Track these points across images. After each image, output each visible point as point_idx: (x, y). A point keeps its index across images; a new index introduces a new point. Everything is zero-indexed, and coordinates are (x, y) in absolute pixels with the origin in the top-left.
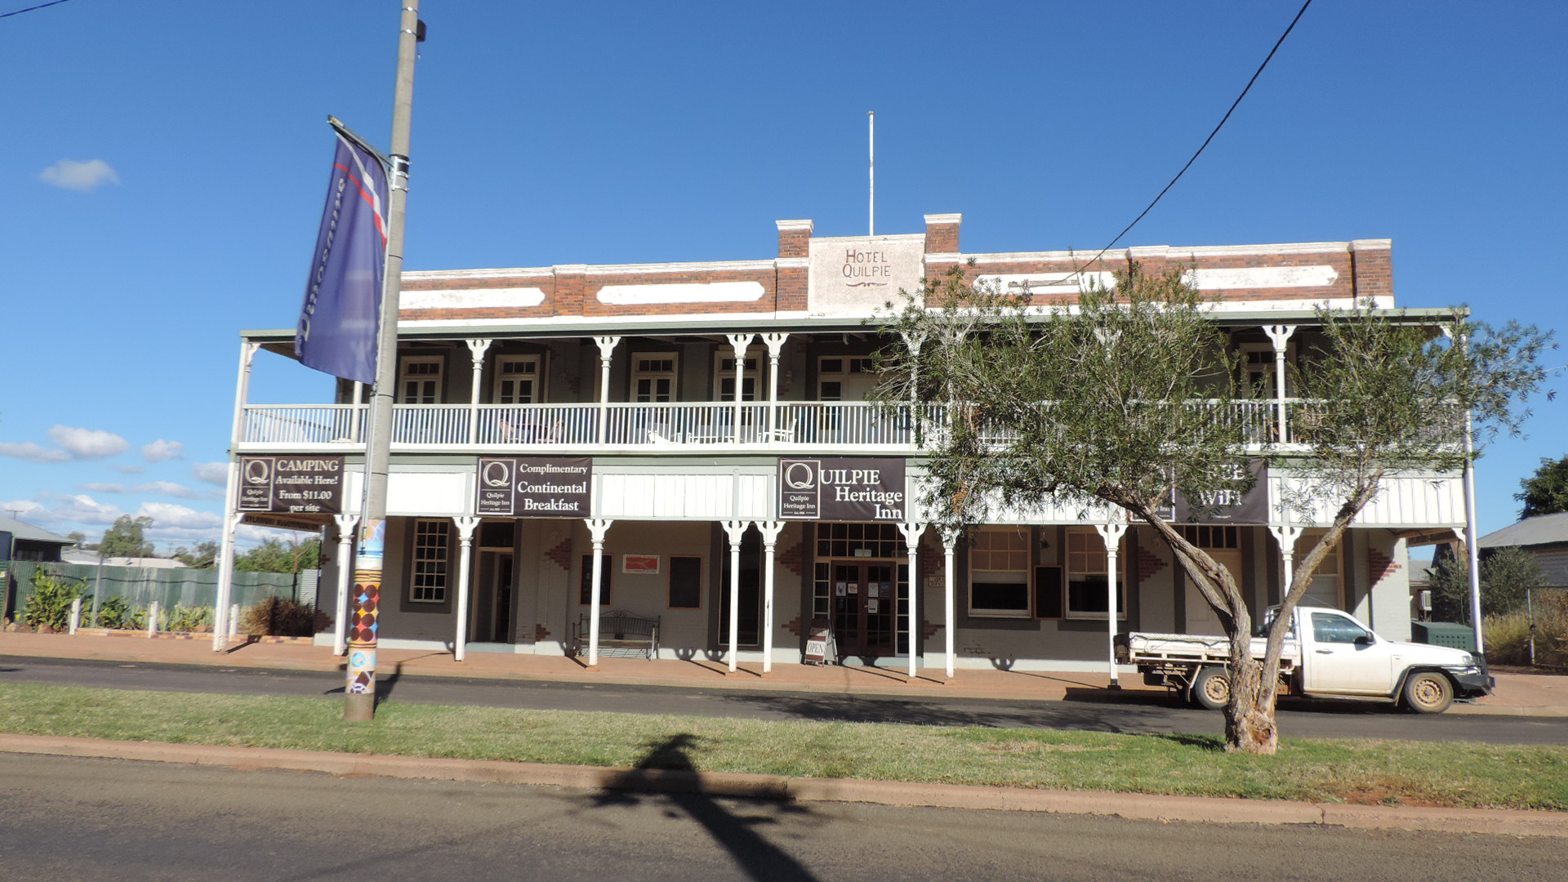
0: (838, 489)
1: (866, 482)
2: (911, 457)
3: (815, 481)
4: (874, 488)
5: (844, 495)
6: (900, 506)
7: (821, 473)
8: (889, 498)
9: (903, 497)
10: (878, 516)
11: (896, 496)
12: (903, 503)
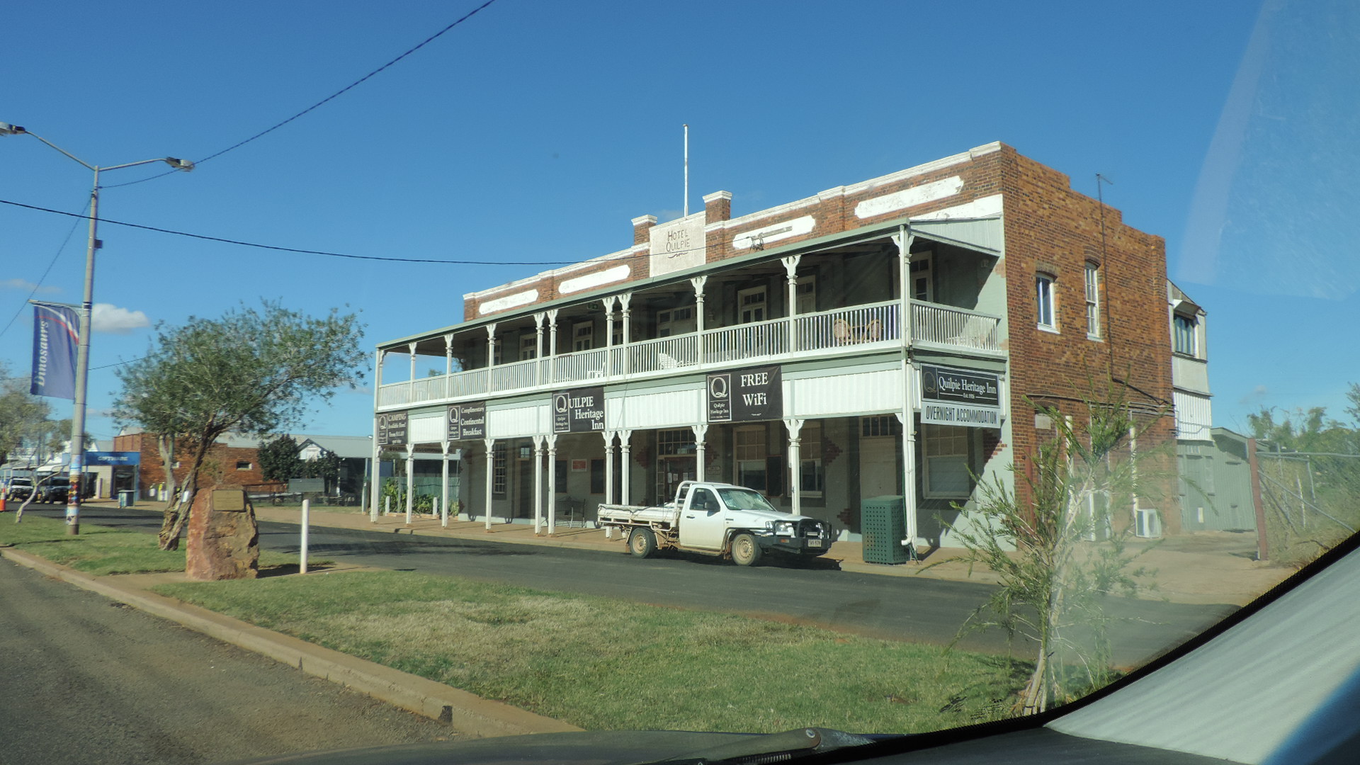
0: (576, 410)
1: (587, 405)
2: (605, 386)
3: (567, 408)
4: (591, 408)
5: (580, 415)
6: (602, 420)
7: (570, 400)
8: (597, 415)
9: (603, 414)
10: (593, 428)
11: (600, 413)
12: (604, 418)
